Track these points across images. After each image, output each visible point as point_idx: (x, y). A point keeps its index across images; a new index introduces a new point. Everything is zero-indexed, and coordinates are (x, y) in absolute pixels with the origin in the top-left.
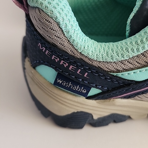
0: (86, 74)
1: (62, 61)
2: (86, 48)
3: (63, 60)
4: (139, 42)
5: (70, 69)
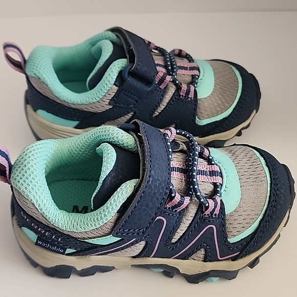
0: (60, 239)
1: (40, 229)
2: (57, 221)
3: (40, 227)
4: (96, 219)
5: (46, 234)
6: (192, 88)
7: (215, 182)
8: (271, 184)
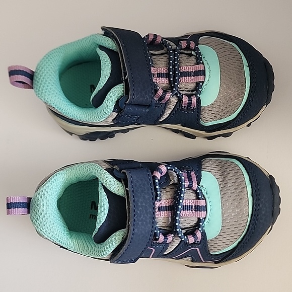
6: (194, 99)
7: (199, 217)
8: (252, 215)
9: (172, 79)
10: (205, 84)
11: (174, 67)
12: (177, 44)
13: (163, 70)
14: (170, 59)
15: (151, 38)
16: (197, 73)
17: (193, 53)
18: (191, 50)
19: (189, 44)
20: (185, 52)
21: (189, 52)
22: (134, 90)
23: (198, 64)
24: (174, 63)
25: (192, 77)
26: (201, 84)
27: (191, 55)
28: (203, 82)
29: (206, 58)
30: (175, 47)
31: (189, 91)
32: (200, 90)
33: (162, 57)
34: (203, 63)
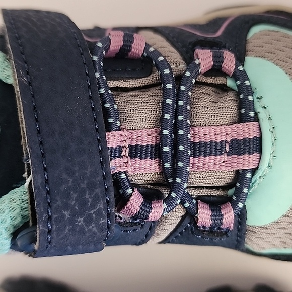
9: (167, 165)
10: (259, 173)
11: (175, 131)
12: (189, 59)
13: (147, 139)
14: (164, 108)
15: (116, 43)
16: (239, 147)
17: (230, 83)
18: (225, 75)
19: (218, 59)
20: (210, 80)
21: (219, 80)
22: (50, 218)
23: (242, 119)
24: (176, 118)
25: (225, 157)
26: (249, 175)
27: (224, 88)
28: (254, 171)
29: (264, 102)
30: (182, 66)
31: (217, 188)
32: (245, 190)
33: (146, 96)
34: (256, 119)
